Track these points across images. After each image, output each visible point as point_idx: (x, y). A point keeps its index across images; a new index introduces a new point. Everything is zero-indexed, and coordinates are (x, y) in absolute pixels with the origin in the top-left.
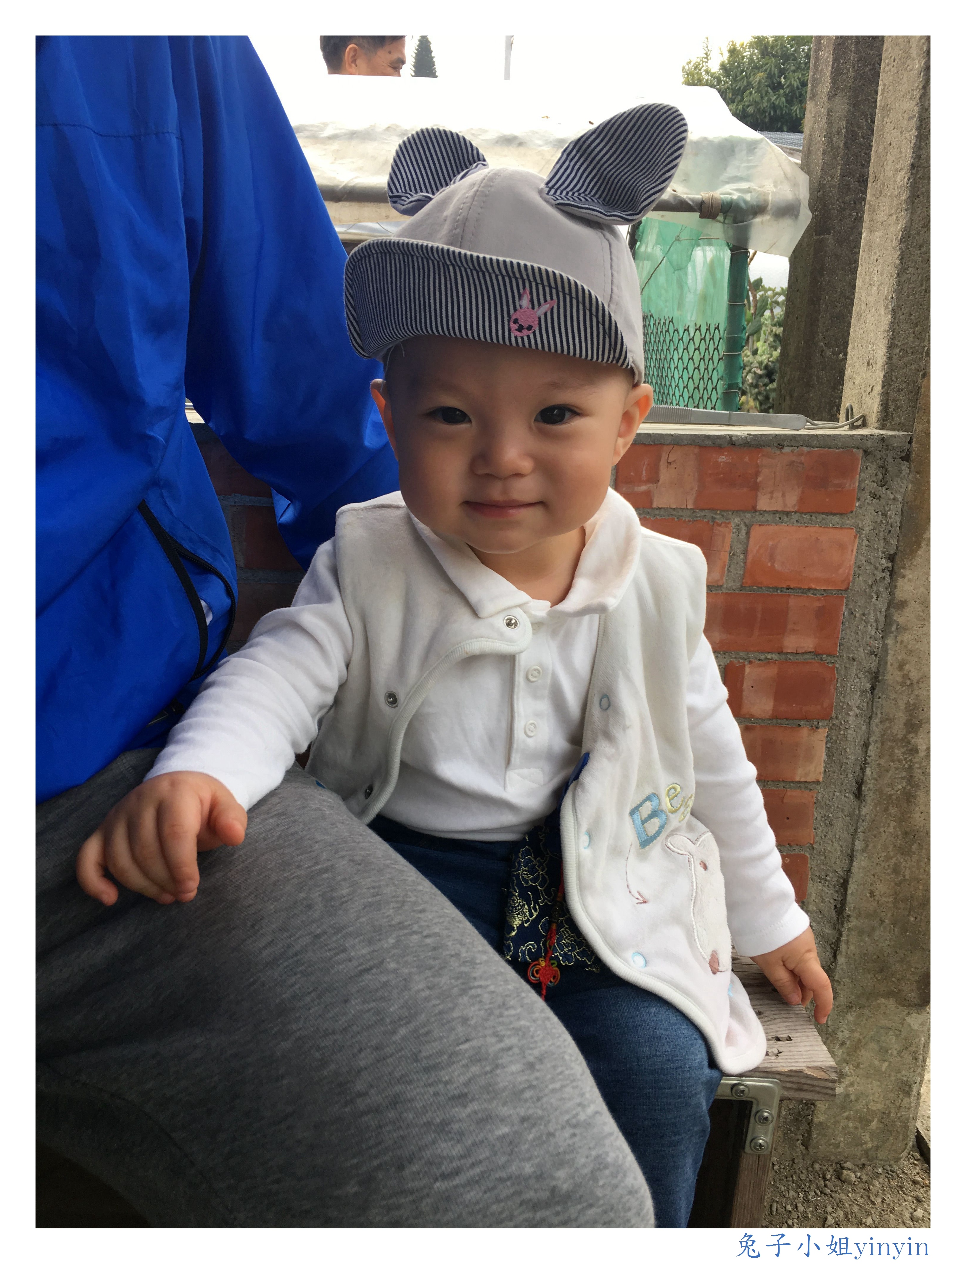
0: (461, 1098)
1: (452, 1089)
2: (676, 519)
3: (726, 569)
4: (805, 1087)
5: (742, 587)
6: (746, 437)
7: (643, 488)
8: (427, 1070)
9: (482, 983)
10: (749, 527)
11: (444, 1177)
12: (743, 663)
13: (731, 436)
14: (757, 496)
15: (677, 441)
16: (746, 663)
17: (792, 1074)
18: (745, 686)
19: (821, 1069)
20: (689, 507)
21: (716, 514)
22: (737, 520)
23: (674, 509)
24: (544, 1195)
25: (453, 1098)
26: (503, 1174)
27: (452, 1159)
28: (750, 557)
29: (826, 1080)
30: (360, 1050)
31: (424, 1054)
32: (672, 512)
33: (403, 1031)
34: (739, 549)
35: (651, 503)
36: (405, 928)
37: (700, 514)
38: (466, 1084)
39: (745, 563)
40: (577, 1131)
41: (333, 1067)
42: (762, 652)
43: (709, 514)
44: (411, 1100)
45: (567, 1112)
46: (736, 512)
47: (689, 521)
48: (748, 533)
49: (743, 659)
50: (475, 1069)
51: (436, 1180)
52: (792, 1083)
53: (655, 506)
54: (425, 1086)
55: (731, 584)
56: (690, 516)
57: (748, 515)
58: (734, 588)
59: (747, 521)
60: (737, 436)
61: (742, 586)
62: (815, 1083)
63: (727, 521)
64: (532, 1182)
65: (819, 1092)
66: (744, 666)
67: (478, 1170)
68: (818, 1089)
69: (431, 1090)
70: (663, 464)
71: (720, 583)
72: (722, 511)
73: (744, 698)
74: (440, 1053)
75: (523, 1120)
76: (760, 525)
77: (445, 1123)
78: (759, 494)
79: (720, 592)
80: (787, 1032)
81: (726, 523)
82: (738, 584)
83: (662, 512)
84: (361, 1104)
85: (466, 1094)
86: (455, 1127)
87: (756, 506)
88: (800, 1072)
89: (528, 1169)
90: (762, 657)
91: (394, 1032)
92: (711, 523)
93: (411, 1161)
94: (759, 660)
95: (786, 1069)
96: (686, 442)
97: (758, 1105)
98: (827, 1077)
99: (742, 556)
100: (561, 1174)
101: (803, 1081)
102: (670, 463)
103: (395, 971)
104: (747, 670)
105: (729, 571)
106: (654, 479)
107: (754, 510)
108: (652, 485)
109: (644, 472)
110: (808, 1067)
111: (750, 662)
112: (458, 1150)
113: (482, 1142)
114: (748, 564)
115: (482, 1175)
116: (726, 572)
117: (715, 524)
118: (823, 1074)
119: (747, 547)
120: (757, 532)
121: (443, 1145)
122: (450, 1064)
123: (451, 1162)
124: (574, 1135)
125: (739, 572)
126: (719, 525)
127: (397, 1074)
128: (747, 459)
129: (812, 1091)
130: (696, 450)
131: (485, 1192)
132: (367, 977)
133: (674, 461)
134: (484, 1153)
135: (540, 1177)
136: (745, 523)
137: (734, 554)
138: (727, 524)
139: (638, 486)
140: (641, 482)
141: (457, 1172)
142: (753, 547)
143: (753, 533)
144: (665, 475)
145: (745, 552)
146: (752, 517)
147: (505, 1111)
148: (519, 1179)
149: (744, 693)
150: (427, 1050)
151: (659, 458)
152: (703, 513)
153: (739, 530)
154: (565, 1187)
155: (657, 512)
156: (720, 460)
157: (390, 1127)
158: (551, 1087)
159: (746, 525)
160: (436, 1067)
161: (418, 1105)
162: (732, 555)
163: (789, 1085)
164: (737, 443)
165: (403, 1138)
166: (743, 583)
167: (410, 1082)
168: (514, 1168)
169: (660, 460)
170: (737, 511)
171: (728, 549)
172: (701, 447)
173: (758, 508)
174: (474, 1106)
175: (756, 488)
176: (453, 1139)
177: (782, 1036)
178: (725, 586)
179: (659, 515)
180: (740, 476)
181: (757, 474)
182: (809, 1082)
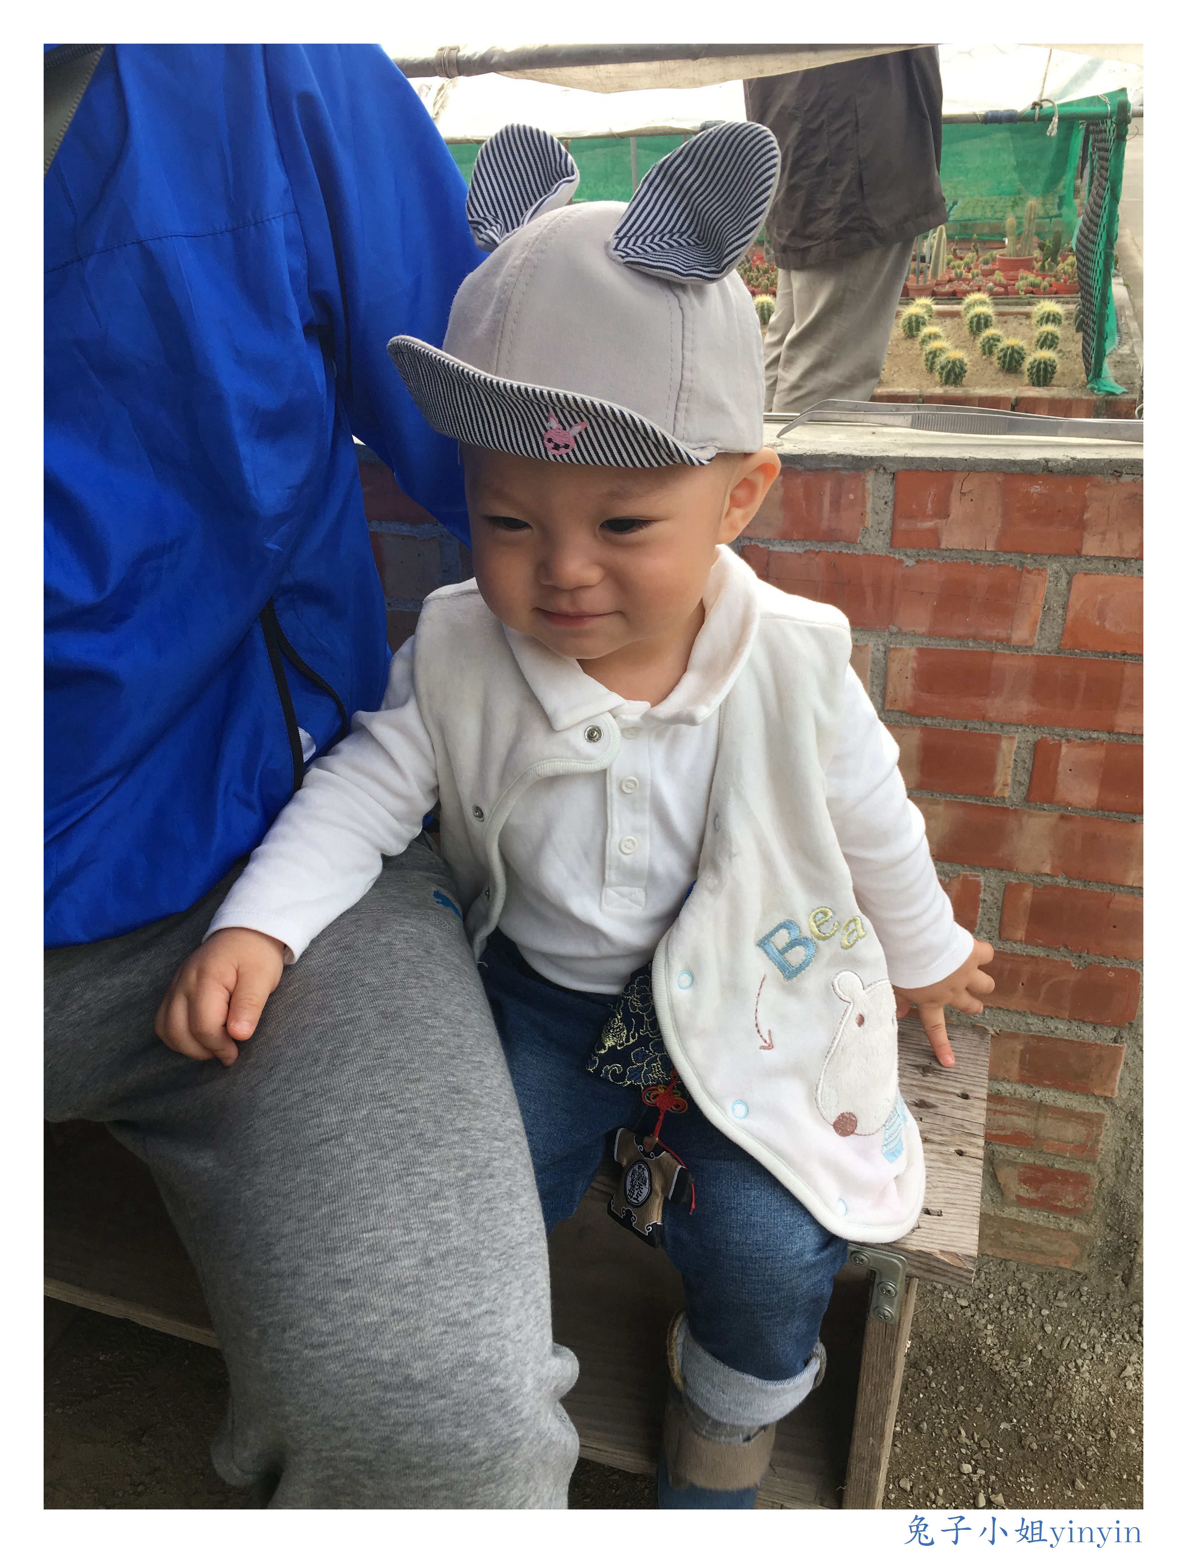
0: (345, 1283)
1: (341, 1274)
2: (972, 563)
3: (1038, 626)
4: (936, 1270)
5: (1059, 650)
6: (1068, 462)
7: (929, 524)
8: (327, 1251)
9: (425, 1169)
10: (1071, 576)
11: (313, 1347)
12: (1060, 741)
13: (1047, 461)
14: (1082, 537)
15: (972, 467)
16: (1063, 741)
17: (921, 1254)
18: (1060, 768)
19: (956, 1255)
20: (989, 549)
21: (1026, 558)
22: (1055, 566)
23: (969, 551)
24: (396, 1380)
25: (339, 1281)
26: (361, 1356)
27: (322, 1334)
28: (1071, 615)
29: (960, 1268)
30: (289, 1218)
31: (330, 1236)
32: (967, 555)
33: (324, 1210)
34: (1056, 603)
35: (939, 544)
36: (384, 1099)
37: (1003, 557)
38: (354, 1271)
39: (1065, 620)
40: (449, 1329)
41: (267, 1226)
42: (1087, 729)
43: (1016, 558)
44: (306, 1275)
45: (448, 1310)
46: (1053, 556)
47: (990, 566)
48: (1069, 583)
49: (1059, 735)
50: (367, 1259)
51: (306, 1347)
52: (921, 1263)
53: (943, 546)
54: (321, 1265)
55: (1044, 644)
56: (990, 560)
57: (1071, 561)
58: (1049, 649)
59: (1069, 568)
60: (1056, 460)
61: (1059, 648)
62: (949, 1269)
63: (1041, 568)
64: (387, 1368)
65: (951, 1278)
66: (1060, 745)
67: (340, 1348)
68: (951, 1275)
69: (324, 1270)
70: (954, 496)
71: (1029, 644)
72: (1033, 554)
73: (1059, 782)
74: (344, 1238)
75: (394, 1312)
76: (1086, 574)
77: (324, 1302)
78: (1086, 534)
79: (1030, 654)
80: (943, 1205)
81: (1038, 569)
82: (1055, 646)
83: (953, 554)
84: (275, 1266)
85: (350, 1280)
86: (332, 1307)
87: (1081, 550)
88: (930, 1254)
89: (386, 1355)
90: (1085, 735)
91: (320, 1207)
92: (1018, 569)
93: (291, 1326)
94: (1081, 739)
95: (914, 1248)
96: (984, 469)
97: (881, 1277)
98: (961, 1265)
99: (1060, 612)
100: (419, 1365)
101: (933, 1263)
102: (965, 494)
103: (349, 1147)
104: (1064, 750)
105: (1042, 629)
106: (942, 512)
107: (1078, 554)
108: (939, 521)
109: (929, 505)
110: (941, 1251)
111: (1068, 741)
112: (328, 1327)
113: (349, 1325)
114: (1069, 622)
115: (343, 1353)
116: (1038, 630)
117: (1025, 572)
118: (958, 1261)
119: (1068, 600)
120: (1081, 583)
121: (318, 1320)
122: (348, 1249)
123: (320, 1336)
124: (446, 1332)
125: (1056, 631)
126: (1029, 572)
127: (304, 1249)
128: (1070, 489)
129: (944, 1276)
130: (1000, 478)
131: (343, 1367)
132: (324, 1147)
133: (970, 491)
134: (349, 1335)
135: (396, 1364)
136: (1066, 570)
137: (1049, 609)
138: (1040, 571)
139: (921, 521)
140: (925, 517)
141: (323, 1346)
142: (1076, 603)
143: (1075, 582)
144: (957, 508)
145: (1065, 607)
146: (1076, 563)
147: (382, 1301)
148: (378, 1363)
149: (1059, 777)
150: (337, 1232)
151: (950, 488)
152: (1008, 557)
153: (1058, 579)
154: (419, 1377)
155: (947, 554)
156: (1032, 490)
157: (285, 1294)
158: (441, 1283)
159: (1068, 573)
160: (334, 1250)
161: (309, 1280)
162: (1047, 610)
163: (916, 1264)
164: (1055, 470)
165: (291, 1306)
166: (1060, 645)
167: (310, 1258)
168: (372, 1352)
169: (951, 488)
170: (1055, 555)
171: (1041, 603)
172: (1005, 474)
173: (1084, 552)
174: (355, 1293)
175: (1081, 526)
176: (326, 1317)
177: (933, 1208)
178: (1037, 647)
179: (949, 557)
180: (1059, 511)
181: (1084, 508)
182: (940, 1266)
